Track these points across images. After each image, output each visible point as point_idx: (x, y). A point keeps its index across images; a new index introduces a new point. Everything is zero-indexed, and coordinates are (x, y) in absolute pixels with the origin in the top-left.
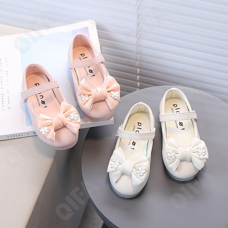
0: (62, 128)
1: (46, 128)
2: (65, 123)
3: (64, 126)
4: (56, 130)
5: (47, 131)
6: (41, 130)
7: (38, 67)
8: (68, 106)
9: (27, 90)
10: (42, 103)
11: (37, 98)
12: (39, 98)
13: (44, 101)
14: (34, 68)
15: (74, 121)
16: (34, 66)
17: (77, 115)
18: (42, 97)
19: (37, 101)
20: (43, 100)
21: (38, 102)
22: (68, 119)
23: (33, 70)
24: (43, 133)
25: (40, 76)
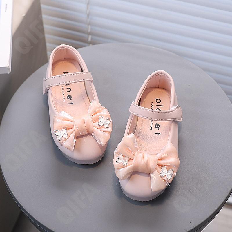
0: (86, 135)
1: (65, 131)
2: (91, 129)
3: (89, 133)
4: (78, 137)
5: (65, 136)
6: (57, 134)
7: (71, 51)
8: (100, 108)
9: (52, 77)
10: (68, 98)
11: (63, 90)
12: (66, 90)
13: (70, 96)
14: (67, 52)
15: (104, 129)
16: (66, 48)
17: (108, 122)
18: (69, 90)
19: (62, 94)
20: (70, 94)
21: (64, 95)
22: (96, 124)
23: (64, 54)
24: (59, 138)
25: (72, 63)
